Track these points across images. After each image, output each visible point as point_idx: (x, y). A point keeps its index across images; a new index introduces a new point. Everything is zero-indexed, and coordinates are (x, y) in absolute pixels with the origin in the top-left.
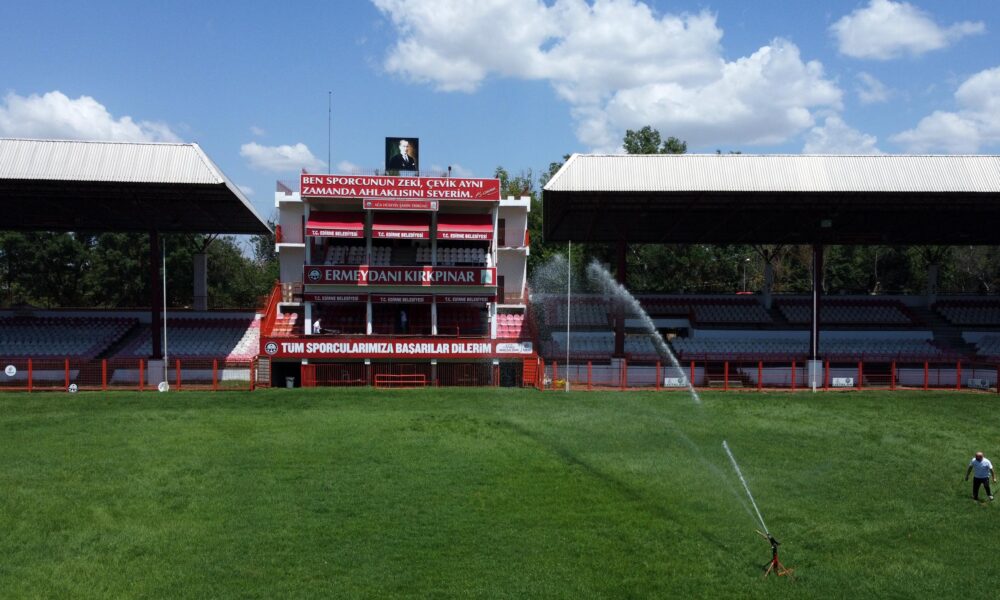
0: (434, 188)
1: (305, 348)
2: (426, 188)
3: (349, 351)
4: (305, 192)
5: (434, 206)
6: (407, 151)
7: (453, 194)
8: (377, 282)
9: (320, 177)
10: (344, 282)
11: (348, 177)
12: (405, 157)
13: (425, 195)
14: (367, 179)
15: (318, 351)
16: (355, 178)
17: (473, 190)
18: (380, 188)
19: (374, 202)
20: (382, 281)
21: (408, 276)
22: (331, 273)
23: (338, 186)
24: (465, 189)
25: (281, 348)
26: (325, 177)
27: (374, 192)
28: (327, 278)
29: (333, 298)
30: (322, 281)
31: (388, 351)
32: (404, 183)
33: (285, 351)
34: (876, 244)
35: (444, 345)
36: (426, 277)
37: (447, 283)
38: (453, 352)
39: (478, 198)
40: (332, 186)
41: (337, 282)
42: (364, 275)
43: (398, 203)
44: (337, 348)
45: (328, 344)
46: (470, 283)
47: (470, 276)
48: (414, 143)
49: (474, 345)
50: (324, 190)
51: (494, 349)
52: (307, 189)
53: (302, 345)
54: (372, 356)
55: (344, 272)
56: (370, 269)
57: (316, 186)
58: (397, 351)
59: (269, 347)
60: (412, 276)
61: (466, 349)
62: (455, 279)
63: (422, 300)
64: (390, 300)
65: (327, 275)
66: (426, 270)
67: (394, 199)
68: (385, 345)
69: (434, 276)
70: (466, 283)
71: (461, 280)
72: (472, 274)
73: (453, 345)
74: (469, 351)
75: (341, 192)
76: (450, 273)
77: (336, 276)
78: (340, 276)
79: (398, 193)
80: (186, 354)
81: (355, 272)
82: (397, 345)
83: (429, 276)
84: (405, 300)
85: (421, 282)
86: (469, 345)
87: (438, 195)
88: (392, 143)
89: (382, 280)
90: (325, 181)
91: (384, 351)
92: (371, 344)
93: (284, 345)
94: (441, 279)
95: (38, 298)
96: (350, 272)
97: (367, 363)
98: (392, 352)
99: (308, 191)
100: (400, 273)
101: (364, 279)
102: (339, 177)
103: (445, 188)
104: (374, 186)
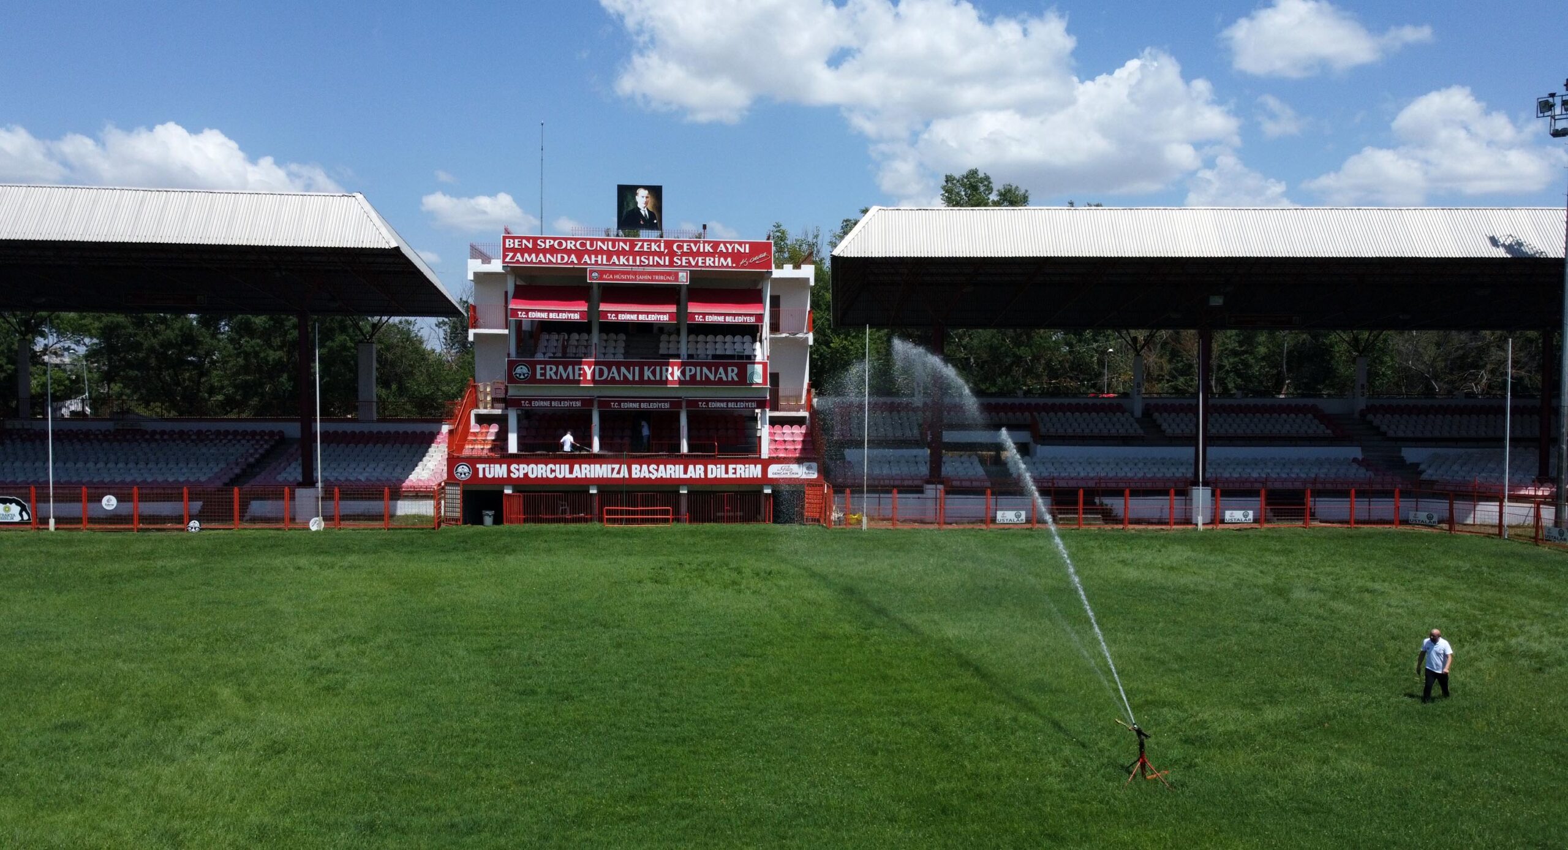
0: (684, 254)
1: (509, 471)
2: (672, 254)
3: (568, 476)
4: (507, 260)
5: (683, 278)
6: (646, 203)
7: (709, 261)
8: (605, 382)
9: (528, 239)
10: (561, 381)
11: (566, 239)
12: (644, 212)
13: (672, 262)
14: (592, 241)
15: (526, 475)
16: (576, 240)
17: (736, 256)
18: (609, 254)
19: (602, 273)
20: (613, 381)
21: (647, 374)
22: (545, 369)
23: (552, 251)
24: (725, 255)
25: (476, 471)
26: (535, 239)
27: (602, 259)
28: (538, 377)
29: (547, 404)
30: (532, 379)
31: (621, 476)
32: (642, 246)
33: (481, 475)
34: (1284, 329)
35: (698, 467)
36: (672, 374)
37: (701, 382)
38: (710, 476)
39: (743, 267)
40: (544, 251)
41: (551, 381)
42: (589, 372)
43: (635, 273)
44: (552, 471)
45: (540, 466)
46: (733, 382)
47: (733, 374)
48: (656, 192)
49: (739, 466)
50: (533, 256)
51: (765, 471)
52: (511, 254)
53: (505, 466)
54: (599, 482)
55: (561, 368)
56: (596, 363)
57: (524, 250)
58: (634, 476)
59: (460, 470)
60: (654, 373)
61: (727, 472)
62: (712, 377)
63: (667, 406)
64: (624, 406)
65: (539, 371)
66: (673, 365)
67: (629, 269)
68: (617, 467)
69: (683, 373)
70: (727, 383)
71: (721, 379)
72: (736, 370)
73: (710, 467)
74: (731, 475)
75: (557, 260)
76: (705, 370)
77: (550, 373)
78: (556, 373)
79: (634, 261)
80: (347, 480)
81: (577, 368)
82: (634, 467)
83: (677, 373)
84: (643, 405)
85: (666, 381)
86: (731, 467)
87: (689, 263)
88: (626, 193)
89: (613, 378)
90: (535, 244)
91: (615, 475)
92: (598, 466)
93: (480, 467)
94: (693, 377)
95: (147, 405)
96: (570, 368)
97: (593, 491)
98: (627, 476)
99: (513, 258)
100: (637, 369)
101: (589, 377)
102: (555, 239)
103: (698, 254)
104: (601, 252)
